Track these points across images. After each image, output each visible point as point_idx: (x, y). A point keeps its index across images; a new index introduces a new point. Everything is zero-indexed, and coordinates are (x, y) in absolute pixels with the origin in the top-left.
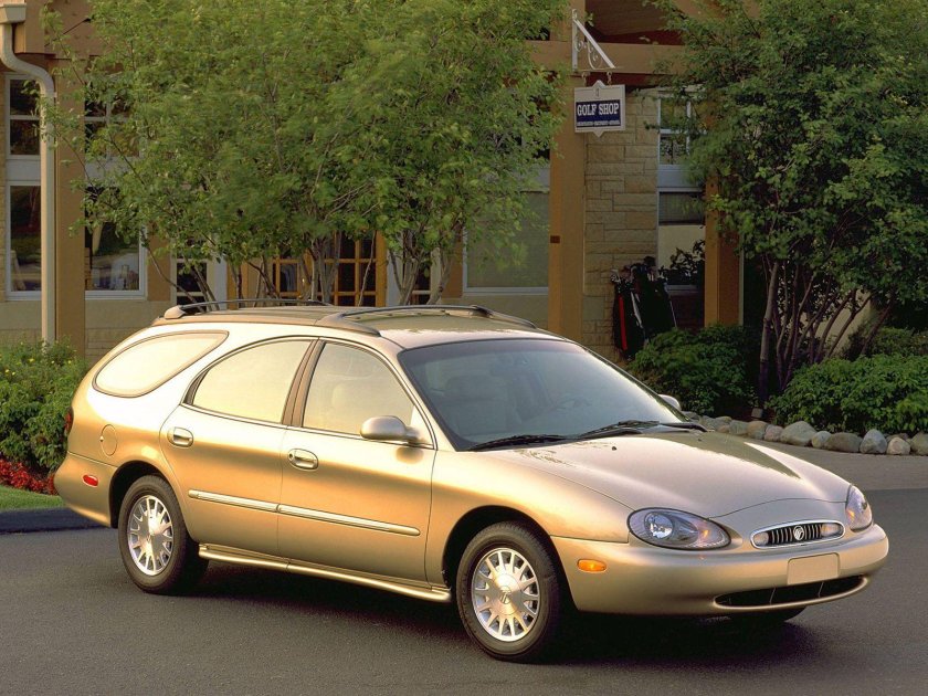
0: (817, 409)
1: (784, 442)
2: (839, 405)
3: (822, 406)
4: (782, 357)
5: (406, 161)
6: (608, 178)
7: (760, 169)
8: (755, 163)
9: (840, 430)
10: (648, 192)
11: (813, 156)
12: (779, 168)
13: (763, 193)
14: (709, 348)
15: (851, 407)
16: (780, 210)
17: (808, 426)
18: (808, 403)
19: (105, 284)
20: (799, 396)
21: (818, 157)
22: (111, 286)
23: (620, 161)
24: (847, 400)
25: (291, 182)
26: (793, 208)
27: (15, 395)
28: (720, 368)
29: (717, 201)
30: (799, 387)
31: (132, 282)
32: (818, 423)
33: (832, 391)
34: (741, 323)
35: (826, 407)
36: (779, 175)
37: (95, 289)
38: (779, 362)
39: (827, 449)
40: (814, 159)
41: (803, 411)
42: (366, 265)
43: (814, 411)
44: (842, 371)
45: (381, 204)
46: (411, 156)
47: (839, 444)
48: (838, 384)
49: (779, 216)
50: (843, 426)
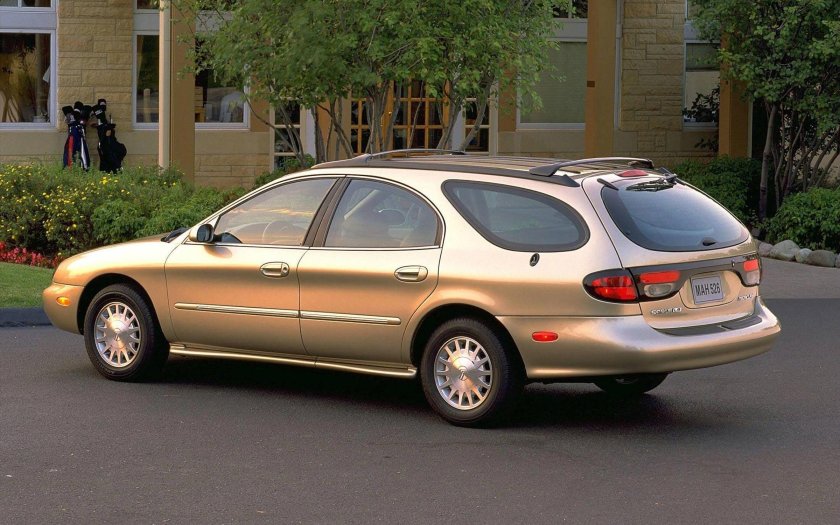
0: (801, 230)
1: (773, 258)
2: (819, 227)
3: (806, 227)
4: (779, 185)
5: (445, 23)
6: (642, 31)
7: (758, 27)
8: (755, 22)
9: (820, 248)
10: (676, 43)
11: (803, 17)
12: (774, 27)
13: (762, 48)
14: (717, 177)
15: (827, 230)
16: (776, 62)
17: (794, 244)
18: (794, 225)
19: (216, 117)
20: (787, 219)
21: (807, 18)
22: (221, 118)
23: (652, 17)
24: (824, 223)
25: (349, 41)
26: (786, 60)
27: (125, 211)
28: (726, 194)
29: (724, 54)
30: (786, 212)
31: (238, 116)
32: (802, 242)
33: (814, 215)
34: (750, 156)
35: (809, 228)
36: (774, 33)
37: (209, 121)
38: (777, 190)
39: (807, 263)
40: (803, 20)
41: (790, 232)
42: (417, 103)
43: (798, 232)
44: (823, 198)
45: (424, 59)
46: (449, 19)
47: (818, 259)
48: (819, 209)
49: (774, 68)
50: (823, 245)
